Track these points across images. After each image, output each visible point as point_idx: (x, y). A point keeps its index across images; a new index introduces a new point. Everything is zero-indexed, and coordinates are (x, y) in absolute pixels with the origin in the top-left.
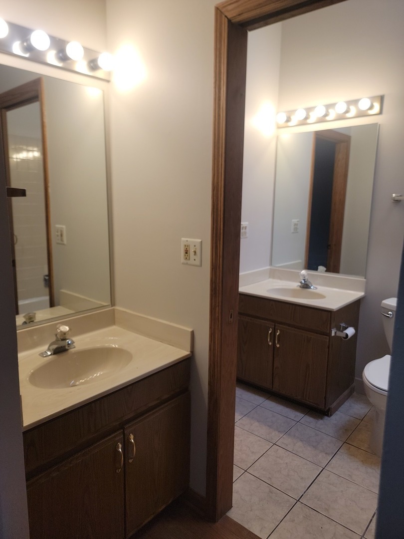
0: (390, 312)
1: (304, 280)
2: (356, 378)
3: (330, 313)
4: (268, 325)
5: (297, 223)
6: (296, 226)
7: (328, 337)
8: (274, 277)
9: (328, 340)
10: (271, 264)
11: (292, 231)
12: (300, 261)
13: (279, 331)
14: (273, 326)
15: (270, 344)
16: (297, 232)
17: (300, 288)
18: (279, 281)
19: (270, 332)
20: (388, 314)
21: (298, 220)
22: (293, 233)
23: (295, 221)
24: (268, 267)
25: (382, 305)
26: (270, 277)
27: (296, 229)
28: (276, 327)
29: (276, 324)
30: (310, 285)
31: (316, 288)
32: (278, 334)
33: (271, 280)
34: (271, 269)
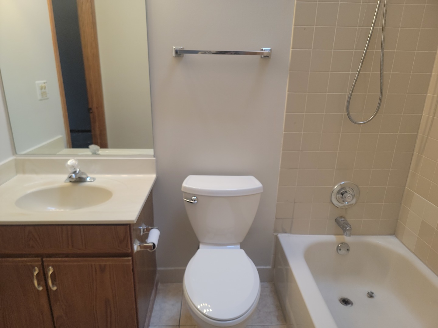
0: (193, 198)
1: (75, 172)
2: (159, 269)
3: (128, 227)
4: (29, 264)
5: (43, 85)
6: (43, 90)
7: (130, 258)
8: (24, 172)
9: (131, 263)
10: (15, 152)
11: (39, 97)
12: (60, 136)
13: (50, 267)
14: (40, 263)
15: (41, 288)
16: (48, 99)
17: (70, 184)
18: (34, 176)
19: (35, 273)
20: (192, 200)
21: (45, 81)
22: (41, 100)
23: (40, 83)
24: (12, 158)
25: (182, 190)
26: (17, 172)
27: (44, 94)
28: (45, 264)
29: (44, 259)
30: (84, 176)
31: (94, 179)
32: (50, 273)
33: (20, 176)
34: (15, 159)
